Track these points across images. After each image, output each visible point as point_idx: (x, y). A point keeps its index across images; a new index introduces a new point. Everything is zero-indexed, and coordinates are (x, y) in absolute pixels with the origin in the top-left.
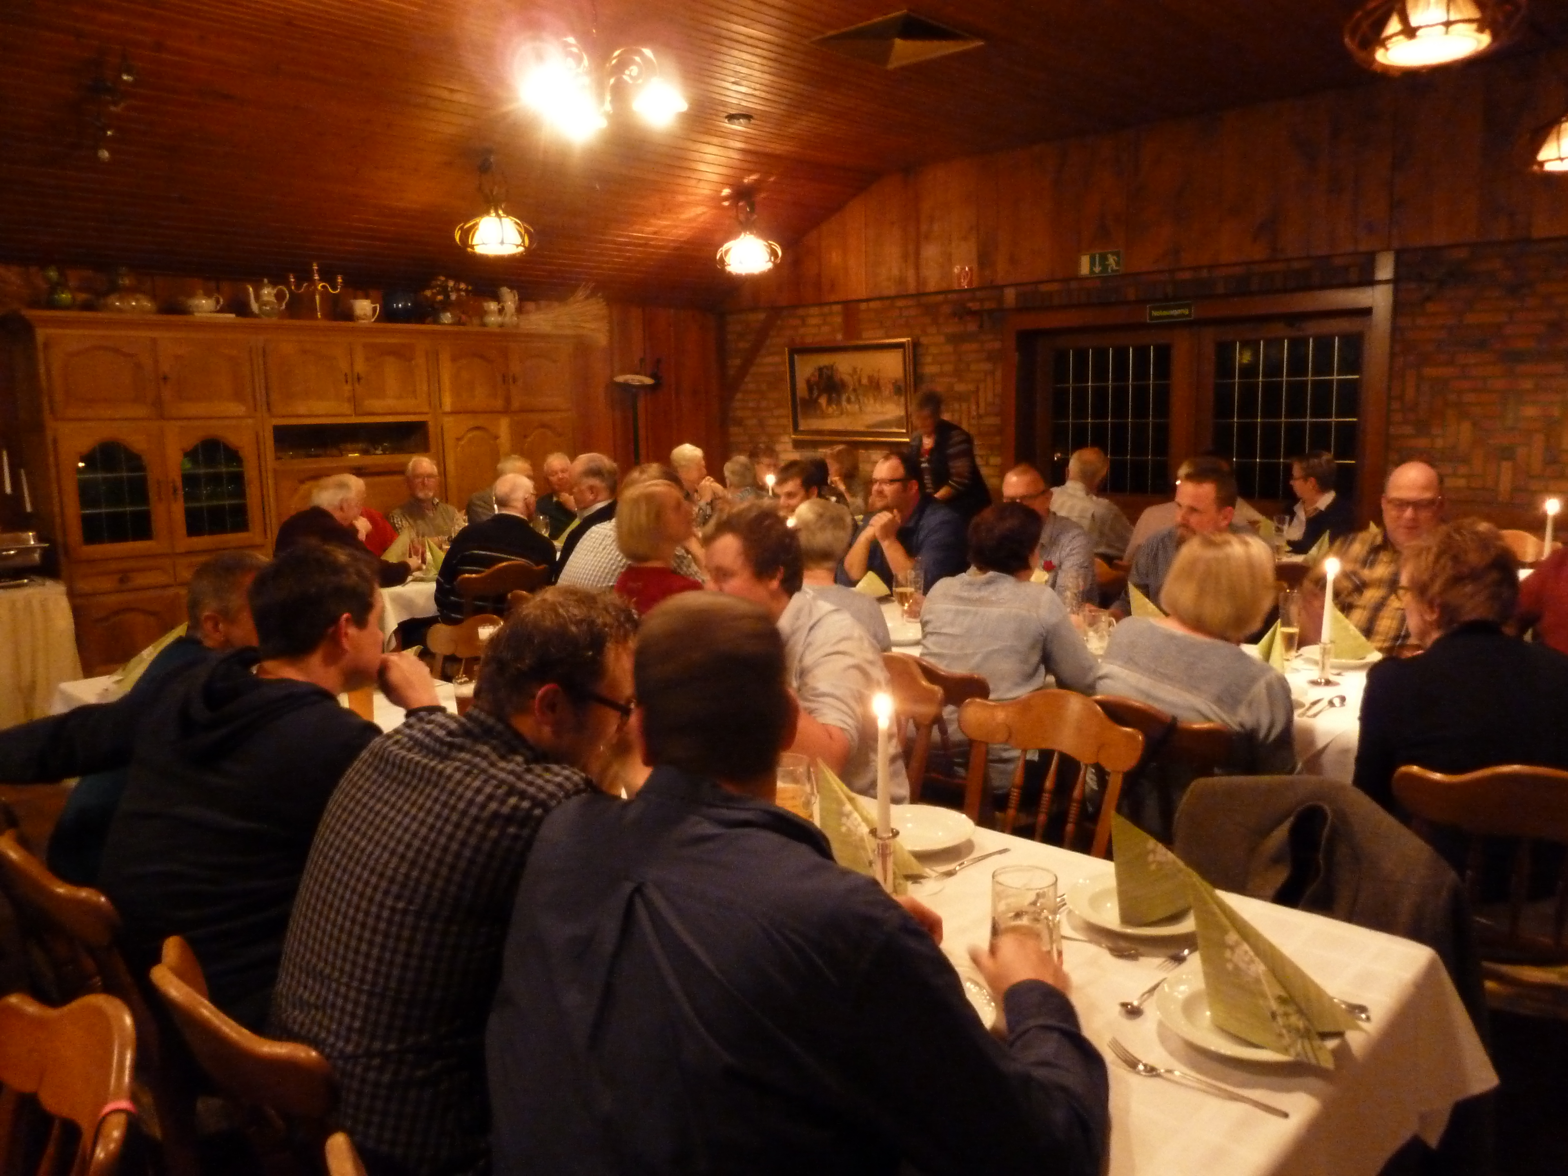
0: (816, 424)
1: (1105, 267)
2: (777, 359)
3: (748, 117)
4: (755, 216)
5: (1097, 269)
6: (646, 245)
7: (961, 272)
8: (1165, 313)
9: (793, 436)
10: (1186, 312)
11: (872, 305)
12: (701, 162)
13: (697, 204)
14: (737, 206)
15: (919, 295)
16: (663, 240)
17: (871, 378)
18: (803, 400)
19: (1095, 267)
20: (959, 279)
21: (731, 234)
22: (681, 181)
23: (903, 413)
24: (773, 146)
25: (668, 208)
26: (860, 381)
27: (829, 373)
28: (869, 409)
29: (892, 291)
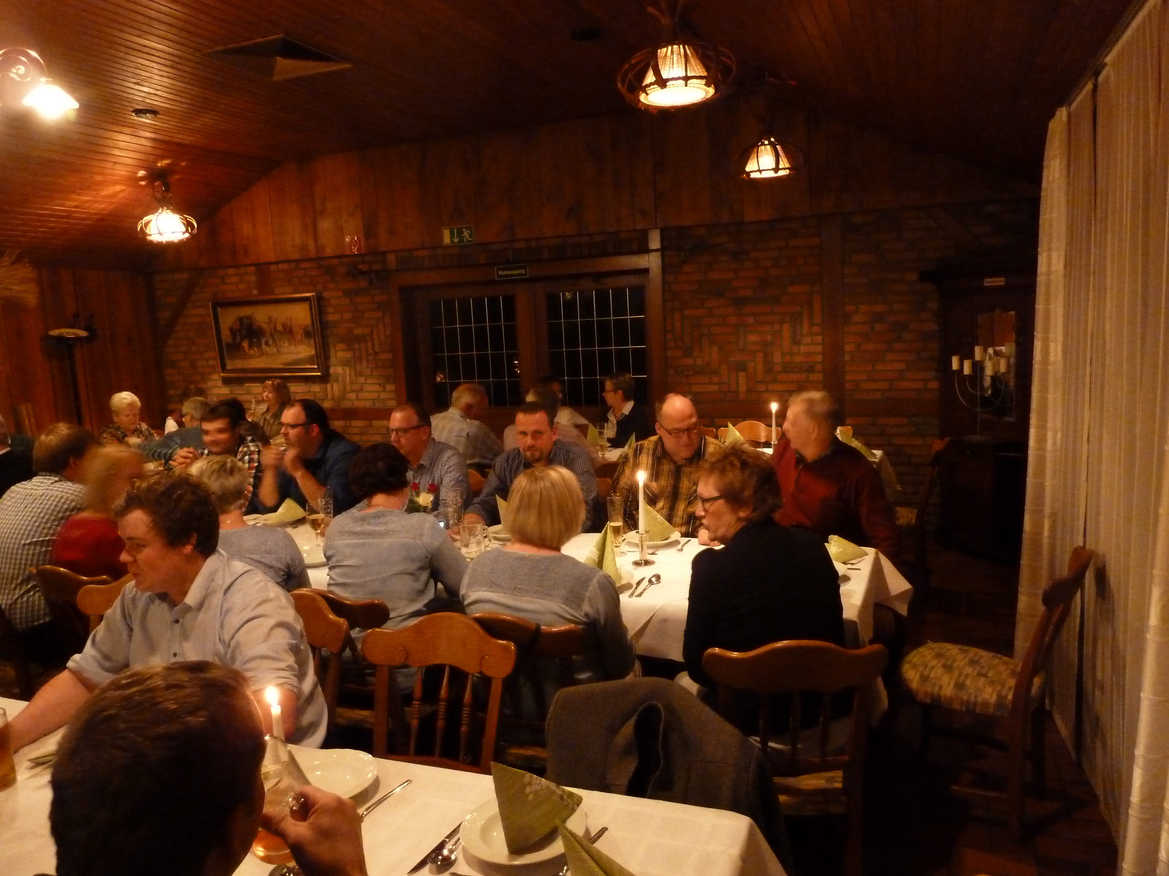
0: (240, 364)
1: (461, 239)
2: (203, 311)
3: (154, 112)
4: (171, 195)
5: (456, 240)
6: (68, 217)
7: (351, 241)
8: (509, 273)
9: (222, 375)
10: (523, 272)
11: (280, 266)
12: (115, 148)
13: (116, 183)
14: (153, 185)
15: (318, 259)
16: (84, 213)
17: (284, 325)
18: (228, 345)
19: (454, 238)
20: (350, 247)
21: (151, 210)
22: (94, 163)
23: (313, 352)
24: (180, 136)
25: (87, 186)
26: (275, 328)
27: (249, 322)
28: (284, 350)
29: (296, 256)
